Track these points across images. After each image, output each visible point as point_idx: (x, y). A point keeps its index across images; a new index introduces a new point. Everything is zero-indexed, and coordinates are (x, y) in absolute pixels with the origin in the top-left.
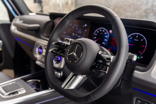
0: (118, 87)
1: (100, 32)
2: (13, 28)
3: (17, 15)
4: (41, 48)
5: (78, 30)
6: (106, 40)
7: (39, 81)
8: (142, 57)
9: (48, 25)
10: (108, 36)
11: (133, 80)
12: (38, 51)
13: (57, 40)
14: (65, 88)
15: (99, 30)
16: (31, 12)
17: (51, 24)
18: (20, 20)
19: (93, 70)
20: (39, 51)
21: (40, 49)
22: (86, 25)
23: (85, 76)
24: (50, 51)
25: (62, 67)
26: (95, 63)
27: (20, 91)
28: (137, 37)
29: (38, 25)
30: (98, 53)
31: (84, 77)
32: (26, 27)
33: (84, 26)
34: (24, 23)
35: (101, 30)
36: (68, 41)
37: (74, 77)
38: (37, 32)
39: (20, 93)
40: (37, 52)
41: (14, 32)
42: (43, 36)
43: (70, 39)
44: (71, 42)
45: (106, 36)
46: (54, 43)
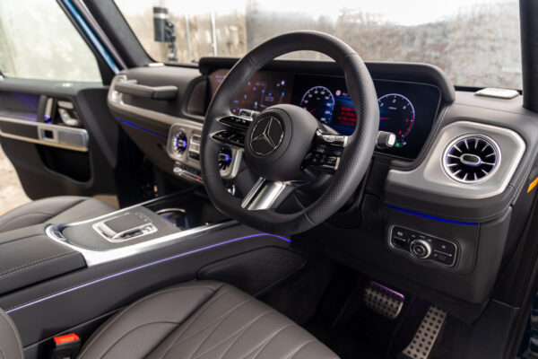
0: (356, 208)
1: (314, 96)
2: (114, 97)
3: (120, 68)
4: (183, 137)
5: (267, 94)
6: (328, 112)
7: (183, 211)
8: (405, 143)
9: (198, 86)
10: (333, 104)
11: (388, 189)
12: (177, 145)
13: (225, 112)
14: (249, 209)
15: (312, 92)
16: (154, 61)
17: (204, 83)
18: (130, 78)
19: (306, 170)
20: (180, 145)
21: (181, 141)
22: (283, 83)
23: (288, 183)
24: (211, 135)
25: (234, 174)
26: (310, 154)
27: (144, 229)
28: (394, 101)
29: (173, 88)
30: (316, 134)
31: (287, 185)
32: (148, 92)
33: (278, 85)
34: (138, 83)
35: (316, 92)
36: (248, 115)
37: (266, 187)
38: (171, 103)
39: (145, 233)
40: (176, 148)
41: (116, 105)
42: (187, 111)
43: (253, 112)
44: (254, 116)
45: (329, 105)
46: (218, 119)
